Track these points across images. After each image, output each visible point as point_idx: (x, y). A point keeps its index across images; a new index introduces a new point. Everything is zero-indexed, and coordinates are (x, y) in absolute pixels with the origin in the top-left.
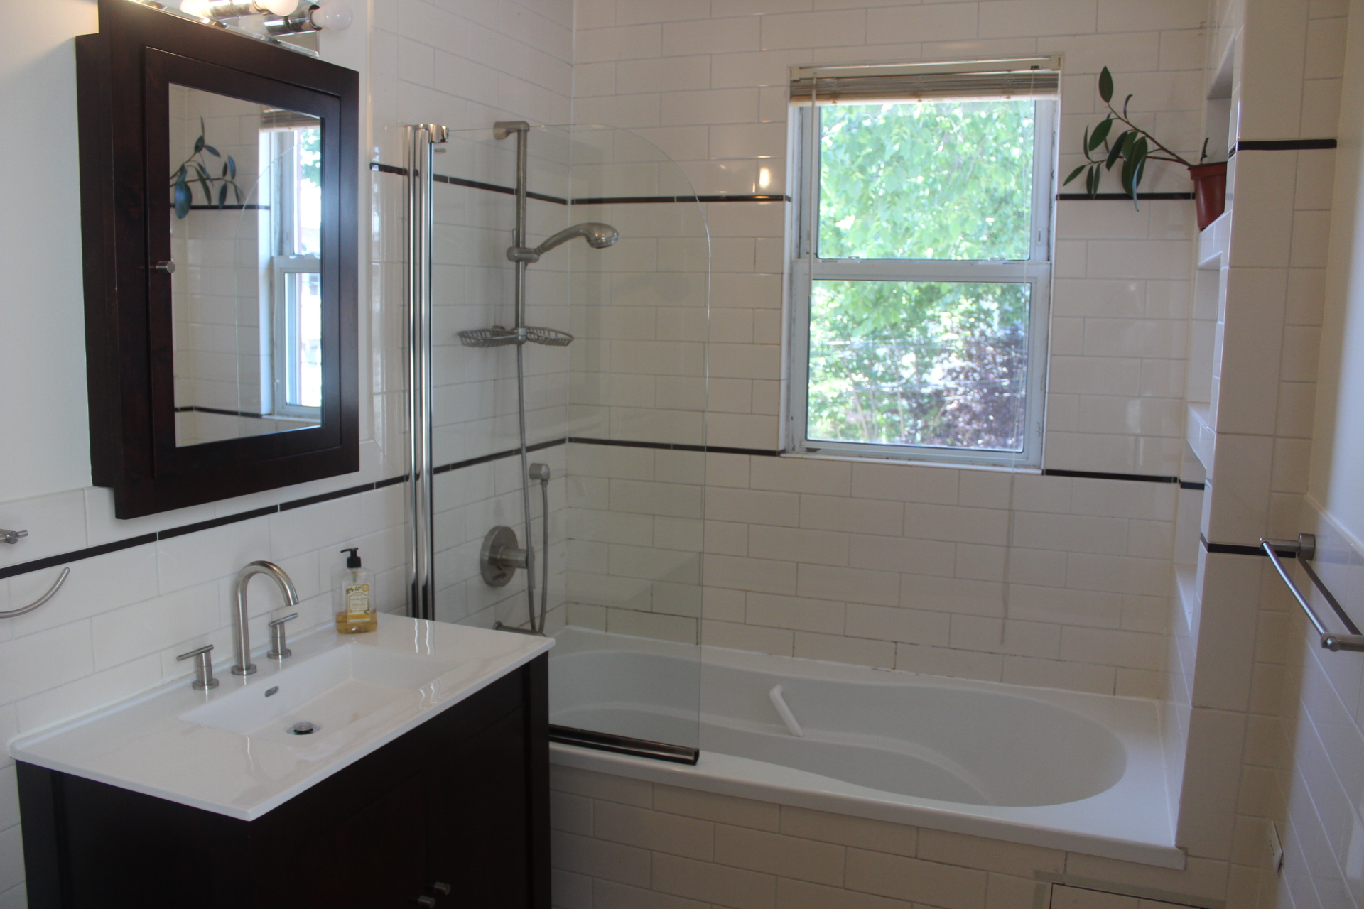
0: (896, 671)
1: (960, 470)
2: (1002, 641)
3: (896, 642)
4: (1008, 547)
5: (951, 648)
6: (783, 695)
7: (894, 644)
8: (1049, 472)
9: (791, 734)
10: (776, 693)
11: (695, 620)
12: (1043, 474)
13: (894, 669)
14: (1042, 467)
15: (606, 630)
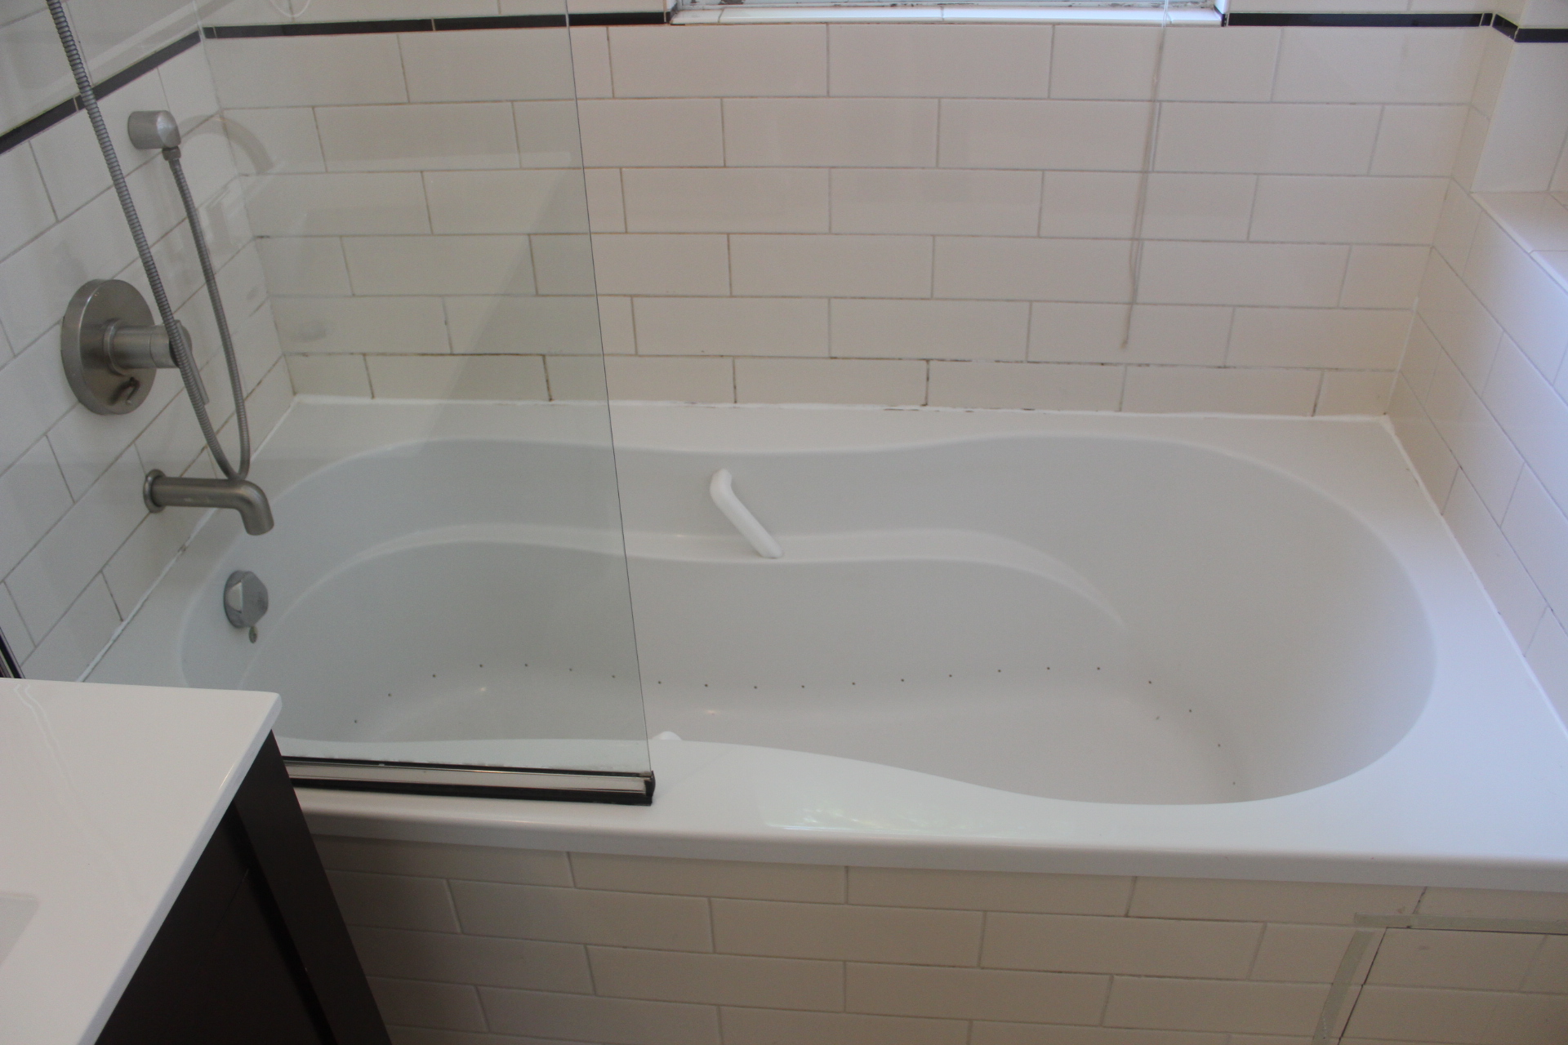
0: (927, 408)
1: (1054, 24)
2: (1125, 343)
3: (928, 361)
4: (1145, 172)
5: (1029, 362)
6: (735, 488)
7: (924, 362)
8: (1236, 19)
9: (757, 554)
10: (722, 488)
11: (540, 358)
12: (1223, 24)
13: (925, 405)
14: (1222, 9)
15: (373, 397)
